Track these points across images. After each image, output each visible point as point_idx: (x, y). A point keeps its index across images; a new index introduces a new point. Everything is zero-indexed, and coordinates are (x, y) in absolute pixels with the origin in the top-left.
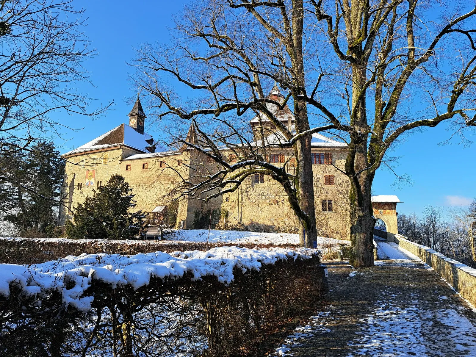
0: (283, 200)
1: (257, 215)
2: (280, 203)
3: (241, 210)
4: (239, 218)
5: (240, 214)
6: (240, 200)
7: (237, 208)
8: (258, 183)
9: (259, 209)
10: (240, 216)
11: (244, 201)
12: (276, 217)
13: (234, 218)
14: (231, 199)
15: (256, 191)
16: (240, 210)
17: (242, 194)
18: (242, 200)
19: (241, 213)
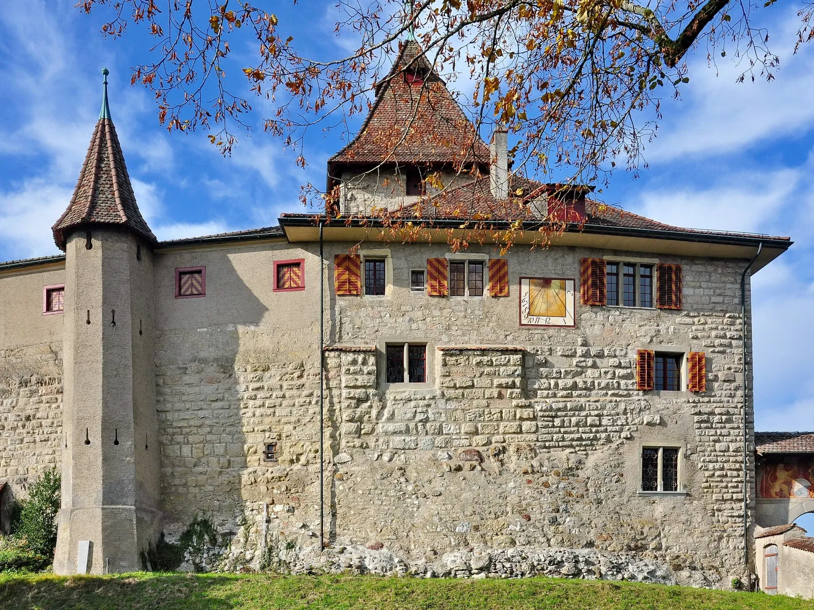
0: (504, 450)
1: (399, 513)
2: (492, 464)
3: (333, 495)
4: (327, 528)
5: (327, 510)
6: (328, 454)
7: (315, 489)
8: (402, 381)
9: (410, 488)
10: (328, 520)
11: (344, 456)
12: (477, 518)
13: (304, 526)
14: (286, 450)
15: (392, 417)
16: (327, 494)
17: (335, 427)
18: (336, 452)
19: (333, 506)
